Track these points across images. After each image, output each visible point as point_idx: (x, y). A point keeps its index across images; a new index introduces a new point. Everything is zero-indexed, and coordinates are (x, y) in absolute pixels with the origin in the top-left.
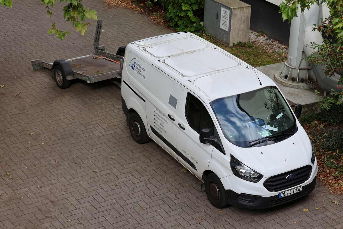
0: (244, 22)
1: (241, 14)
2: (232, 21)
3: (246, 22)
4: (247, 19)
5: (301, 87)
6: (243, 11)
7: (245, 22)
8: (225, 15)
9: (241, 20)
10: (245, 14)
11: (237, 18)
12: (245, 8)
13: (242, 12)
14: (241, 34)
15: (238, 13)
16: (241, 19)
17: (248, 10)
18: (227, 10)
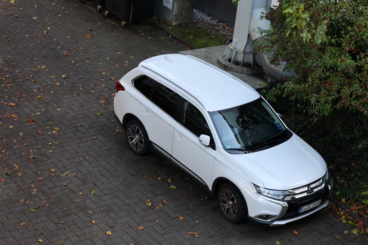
0: (188, 1)
3: (191, 1)
5: (245, 72)
14: (184, 13)
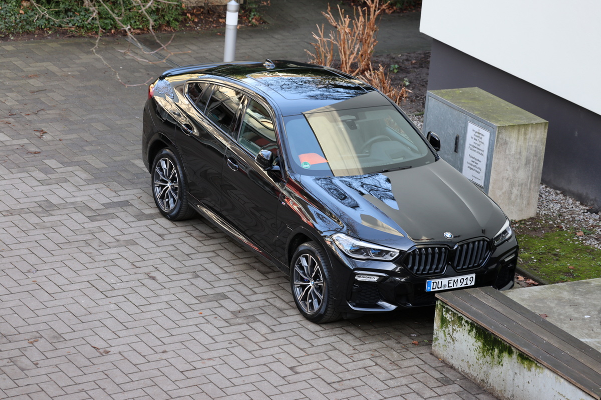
0: (526, 164)
1: (519, 143)
2: (495, 161)
3: (533, 165)
4: (536, 156)
6: (525, 134)
7: (529, 163)
8: (478, 142)
9: (520, 159)
10: (531, 144)
11: (507, 152)
12: (532, 128)
13: (522, 137)
14: (517, 196)
15: (511, 140)
16: (518, 156)
17: (538, 132)
18: (482, 131)
